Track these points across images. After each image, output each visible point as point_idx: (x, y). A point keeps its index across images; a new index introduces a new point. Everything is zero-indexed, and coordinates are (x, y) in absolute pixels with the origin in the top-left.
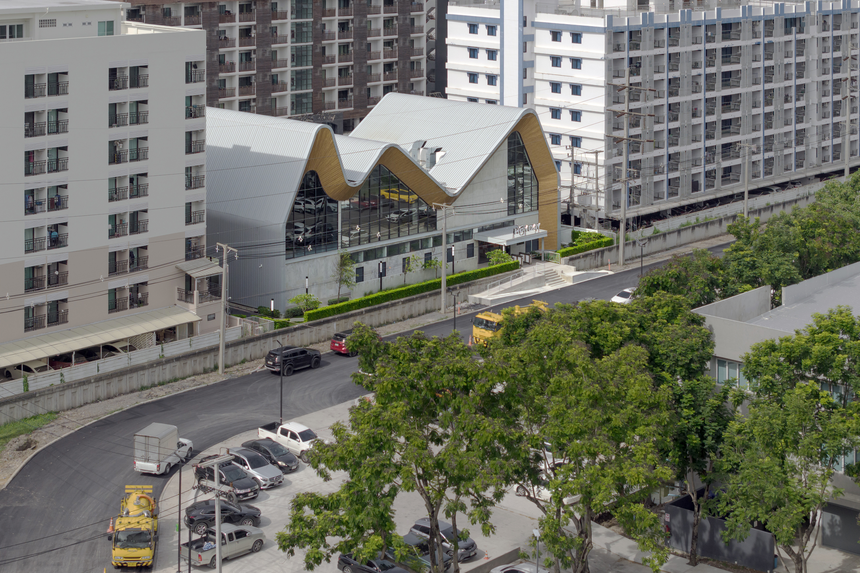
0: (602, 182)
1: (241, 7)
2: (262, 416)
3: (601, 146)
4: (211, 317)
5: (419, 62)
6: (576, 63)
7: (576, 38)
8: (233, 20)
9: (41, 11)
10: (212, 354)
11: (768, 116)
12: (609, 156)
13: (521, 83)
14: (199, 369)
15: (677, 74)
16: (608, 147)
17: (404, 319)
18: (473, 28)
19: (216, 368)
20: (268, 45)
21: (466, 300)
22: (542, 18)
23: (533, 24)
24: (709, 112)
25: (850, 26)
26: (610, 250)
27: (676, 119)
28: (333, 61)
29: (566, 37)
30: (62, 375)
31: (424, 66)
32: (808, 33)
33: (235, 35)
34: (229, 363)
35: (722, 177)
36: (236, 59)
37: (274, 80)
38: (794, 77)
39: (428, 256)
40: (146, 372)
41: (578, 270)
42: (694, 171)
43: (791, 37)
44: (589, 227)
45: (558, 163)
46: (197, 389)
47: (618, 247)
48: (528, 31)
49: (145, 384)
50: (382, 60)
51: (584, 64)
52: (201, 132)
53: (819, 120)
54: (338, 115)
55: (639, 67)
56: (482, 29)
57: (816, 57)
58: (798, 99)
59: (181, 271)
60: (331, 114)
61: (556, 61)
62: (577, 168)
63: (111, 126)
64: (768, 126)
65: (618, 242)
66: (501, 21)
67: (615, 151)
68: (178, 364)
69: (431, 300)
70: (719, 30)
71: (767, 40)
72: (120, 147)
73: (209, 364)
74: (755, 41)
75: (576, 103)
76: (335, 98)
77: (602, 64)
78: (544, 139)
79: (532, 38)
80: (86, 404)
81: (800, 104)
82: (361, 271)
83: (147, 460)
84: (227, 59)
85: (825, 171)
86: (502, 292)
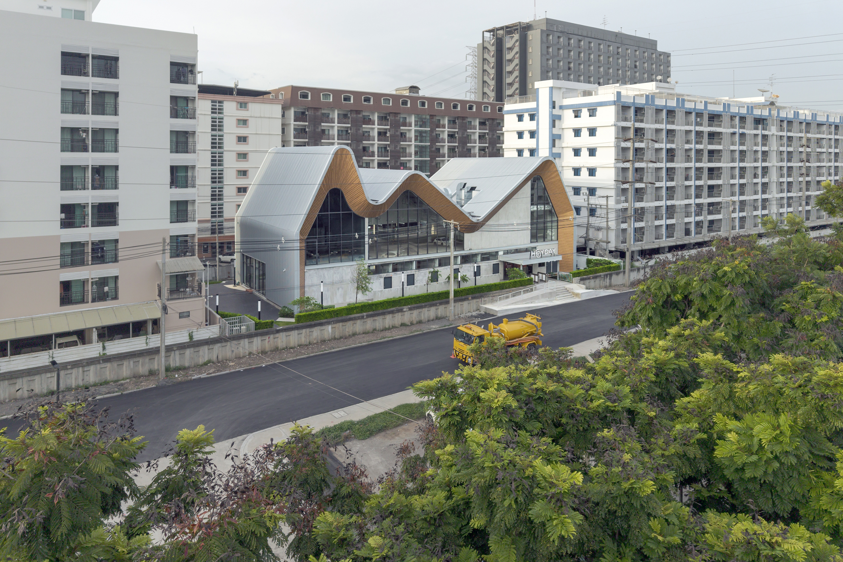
0: (612, 221)
4: (185, 315)
6: (592, 131)
7: (592, 112)
11: (742, 186)
12: (618, 202)
15: (673, 146)
16: (618, 195)
18: (520, 118)
21: (478, 309)
22: (567, 102)
23: (560, 106)
24: (698, 178)
25: (799, 131)
26: (617, 274)
27: (672, 180)
32: (770, 131)
35: (708, 227)
38: (760, 160)
39: (455, 271)
41: (587, 289)
42: (687, 220)
43: (759, 132)
44: (601, 256)
45: (578, 209)
47: (624, 272)
48: (556, 112)
51: (598, 131)
53: (777, 193)
55: (642, 136)
56: (526, 117)
57: (776, 149)
58: (763, 177)
59: (159, 267)
61: (577, 132)
62: (592, 211)
64: (742, 193)
65: (624, 268)
66: (537, 109)
67: (623, 198)
70: (706, 117)
71: (741, 131)
74: (732, 130)
75: (592, 162)
77: (613, 130)
78: (562, 183)
79: (560, 117)
81: (765, 180)
82: (389, 280)
86: (512, 304)
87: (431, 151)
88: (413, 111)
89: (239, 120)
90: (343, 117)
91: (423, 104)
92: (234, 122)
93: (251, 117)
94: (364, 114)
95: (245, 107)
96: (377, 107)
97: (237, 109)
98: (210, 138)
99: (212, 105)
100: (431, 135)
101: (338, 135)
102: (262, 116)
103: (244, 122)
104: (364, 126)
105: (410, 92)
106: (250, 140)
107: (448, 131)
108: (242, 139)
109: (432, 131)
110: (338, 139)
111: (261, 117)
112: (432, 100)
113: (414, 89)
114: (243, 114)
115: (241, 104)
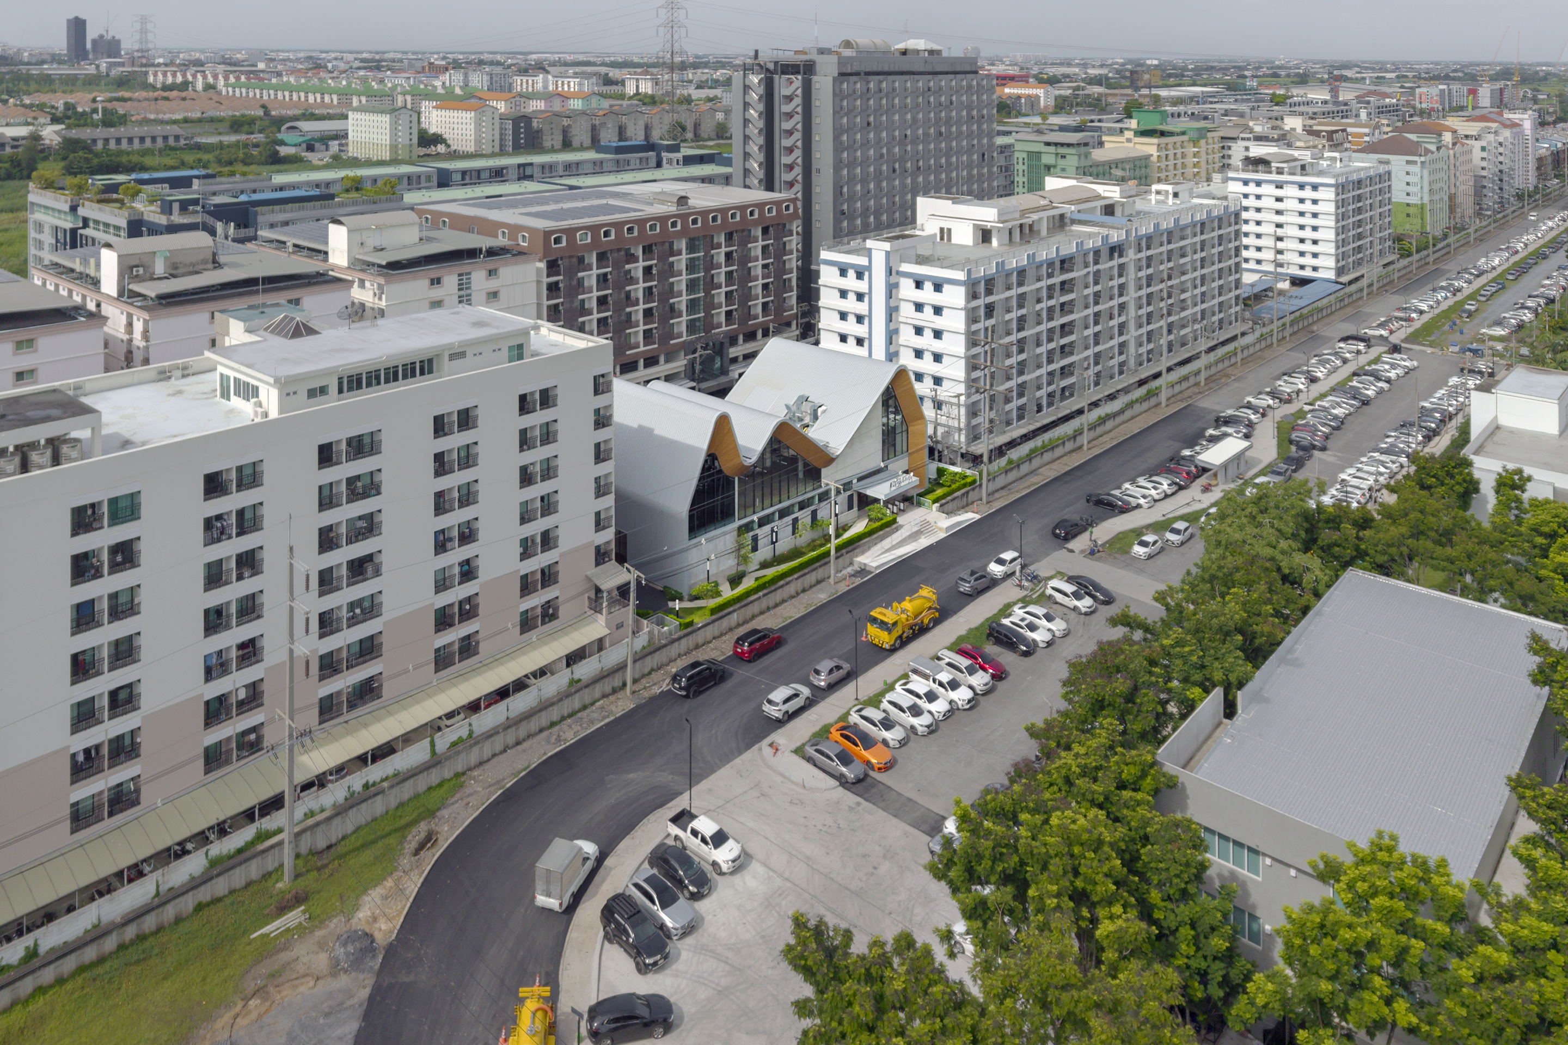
0: (963, 419)
1: (644, 248)
2: (670, 777)
3: (961, 389)
4: (620, 626)
5: (790, 279)
6: (938, 310)
7: (938, 288)
8: (637, 261)
9: (451, 346)
10: (620, 673)
11: (1097, 335)
12: (968, 396)
13: (887, 326)
14: (608, 689)
15: (1024, 312)
16: (968, 387)
17: (798, 594)
18: (843, 273)
19: (624, 685)
20: (667, 279)
21: (851, 564)
22: (906, 267)
23: (898, 273)
24: (1050, 341)
25: (1158, 245)
26: (974, 491)
28: (720, 287)
29: (928, 286)
30: (470, 725)
31: (794, 283)
32: (1127, 257)
33: (640, 274)
34: (637, 676)
36: (640, 295)
37: (672, 308)
38: (1116, 297)
39: (814, 513)
40: (555, 707)
41: (948, 518)
42: (1038, 395)
43: (1114, 263)
44: (953, 464)
45: (922, 399)
46: (606, 725)
47: (981, 485)
48: (893, 279)
49: (555, 719)
50: (761, 282)
51: (945, 312)
52: (609, 407)
53: (1136, 331)
54: (725, 333)
55: (992, 311)
56: (851, 274)
57: (1133, 277)
58: (1120, 316)
59: (589, 579)
60: (719, 334)
61: (919, 307)
62: (938, 405)
63: (521, 450)
64: (1097, 344)
65: (981, 481)
66: (869, 268)
67: (973, 391)
68: (587, 690)
69: (820, 571)
71: (1095, 268)
72: (531, 469)
73: (617, 682)
74: (1086, 271)
75: (937, 346)
76: (723, 318)
77: (963, 314)
78: (909, 379)
79: (896, 285)
80: (494, 755)
81: (1122, 320)
82: (755, 539)
83: (549, 895)
84: (632, 294)
85: (1143, 376)
86: (883, 553)
87: (705, 283)
88: (684, 233)
90: (602, 260)
91: (695, 221)
92: (484, 297)
93: (502, 286)
94: (627, 250)
95: (495, 274)
96: (642, 238)
97: (486, 278)
99: (458, 279)
100: (705, 261)
102: (515, 282)
103: (494, 295)
104: (626, 266)
105: (678, 207)
107: (725, 252)
109: (705, 256)
111: (513, 284)
112: (704, 213)
113: (683, 199)
114: (493, 284)
115: (490, 268)
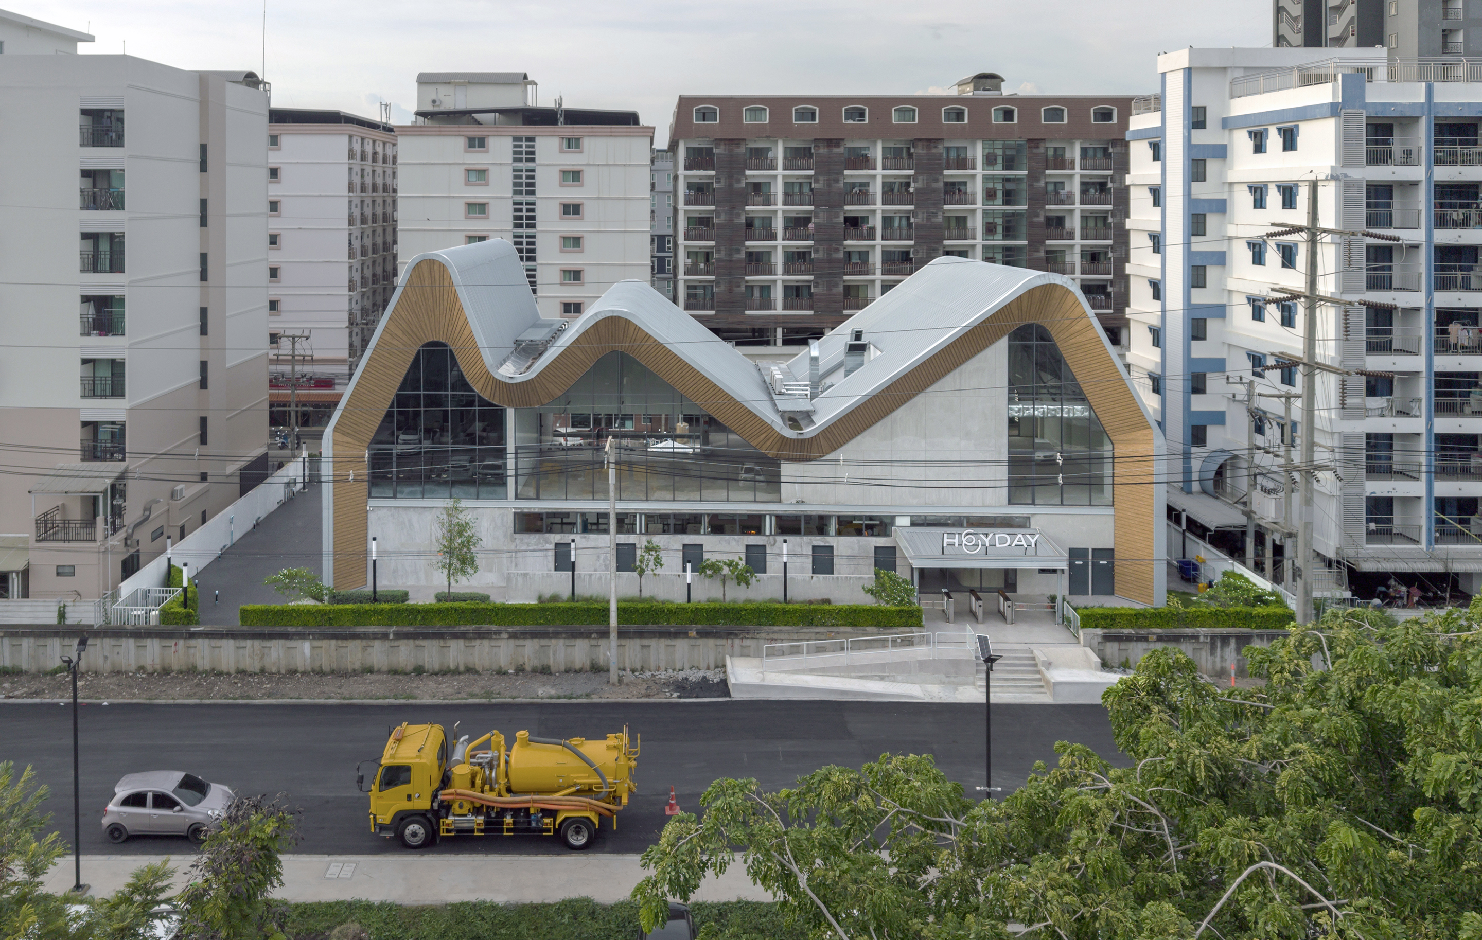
6: (1290, 195)
7: (1289, 137)
8: (872, 167)
20: (937, 205)
22: (1240, 106)
23: (1225, 123)
48: (1209, 136)
61: (1260, 195)
79: (1221, 152)
86: (812, 671)
87: (1031, 225)
88: (980, 131)
89: (564, 172)
90: (796, 157)
91: (1008, 115)
92: (556, 176)
93: (588, 165)
94: (850, 145)
95: (578, 146)
96: (881, 129)
97: (561, 151)
98: (511, 207)
99: (515, 146)
100: (1030, 186)
101: (786, 194)
102: (611, 162)
103: (574, 176)
104: (846, 172)
105: (976, 88)
106: (586, 210)
107: (1082, 176)
108: (572, 209)
109: (1033, 176)
110: (785, 204)
111: (607, 165)
112: (1030, 104)
113: (987, 79)
114: (572, 160)
115: (569, 140)
